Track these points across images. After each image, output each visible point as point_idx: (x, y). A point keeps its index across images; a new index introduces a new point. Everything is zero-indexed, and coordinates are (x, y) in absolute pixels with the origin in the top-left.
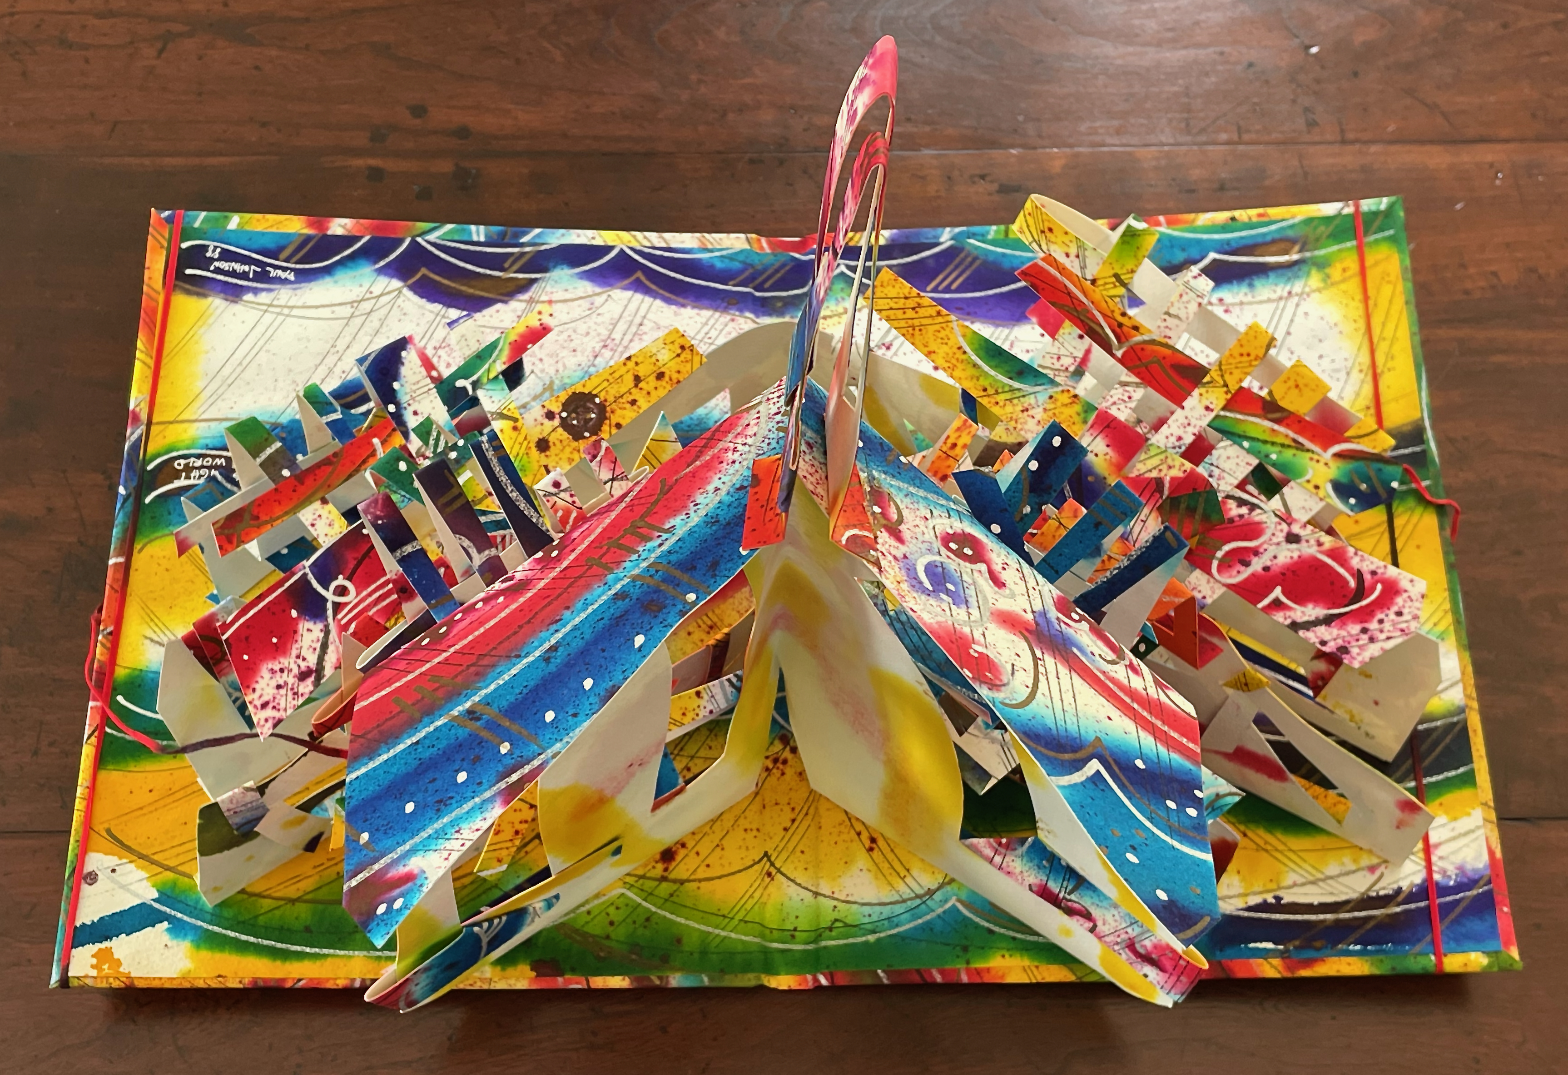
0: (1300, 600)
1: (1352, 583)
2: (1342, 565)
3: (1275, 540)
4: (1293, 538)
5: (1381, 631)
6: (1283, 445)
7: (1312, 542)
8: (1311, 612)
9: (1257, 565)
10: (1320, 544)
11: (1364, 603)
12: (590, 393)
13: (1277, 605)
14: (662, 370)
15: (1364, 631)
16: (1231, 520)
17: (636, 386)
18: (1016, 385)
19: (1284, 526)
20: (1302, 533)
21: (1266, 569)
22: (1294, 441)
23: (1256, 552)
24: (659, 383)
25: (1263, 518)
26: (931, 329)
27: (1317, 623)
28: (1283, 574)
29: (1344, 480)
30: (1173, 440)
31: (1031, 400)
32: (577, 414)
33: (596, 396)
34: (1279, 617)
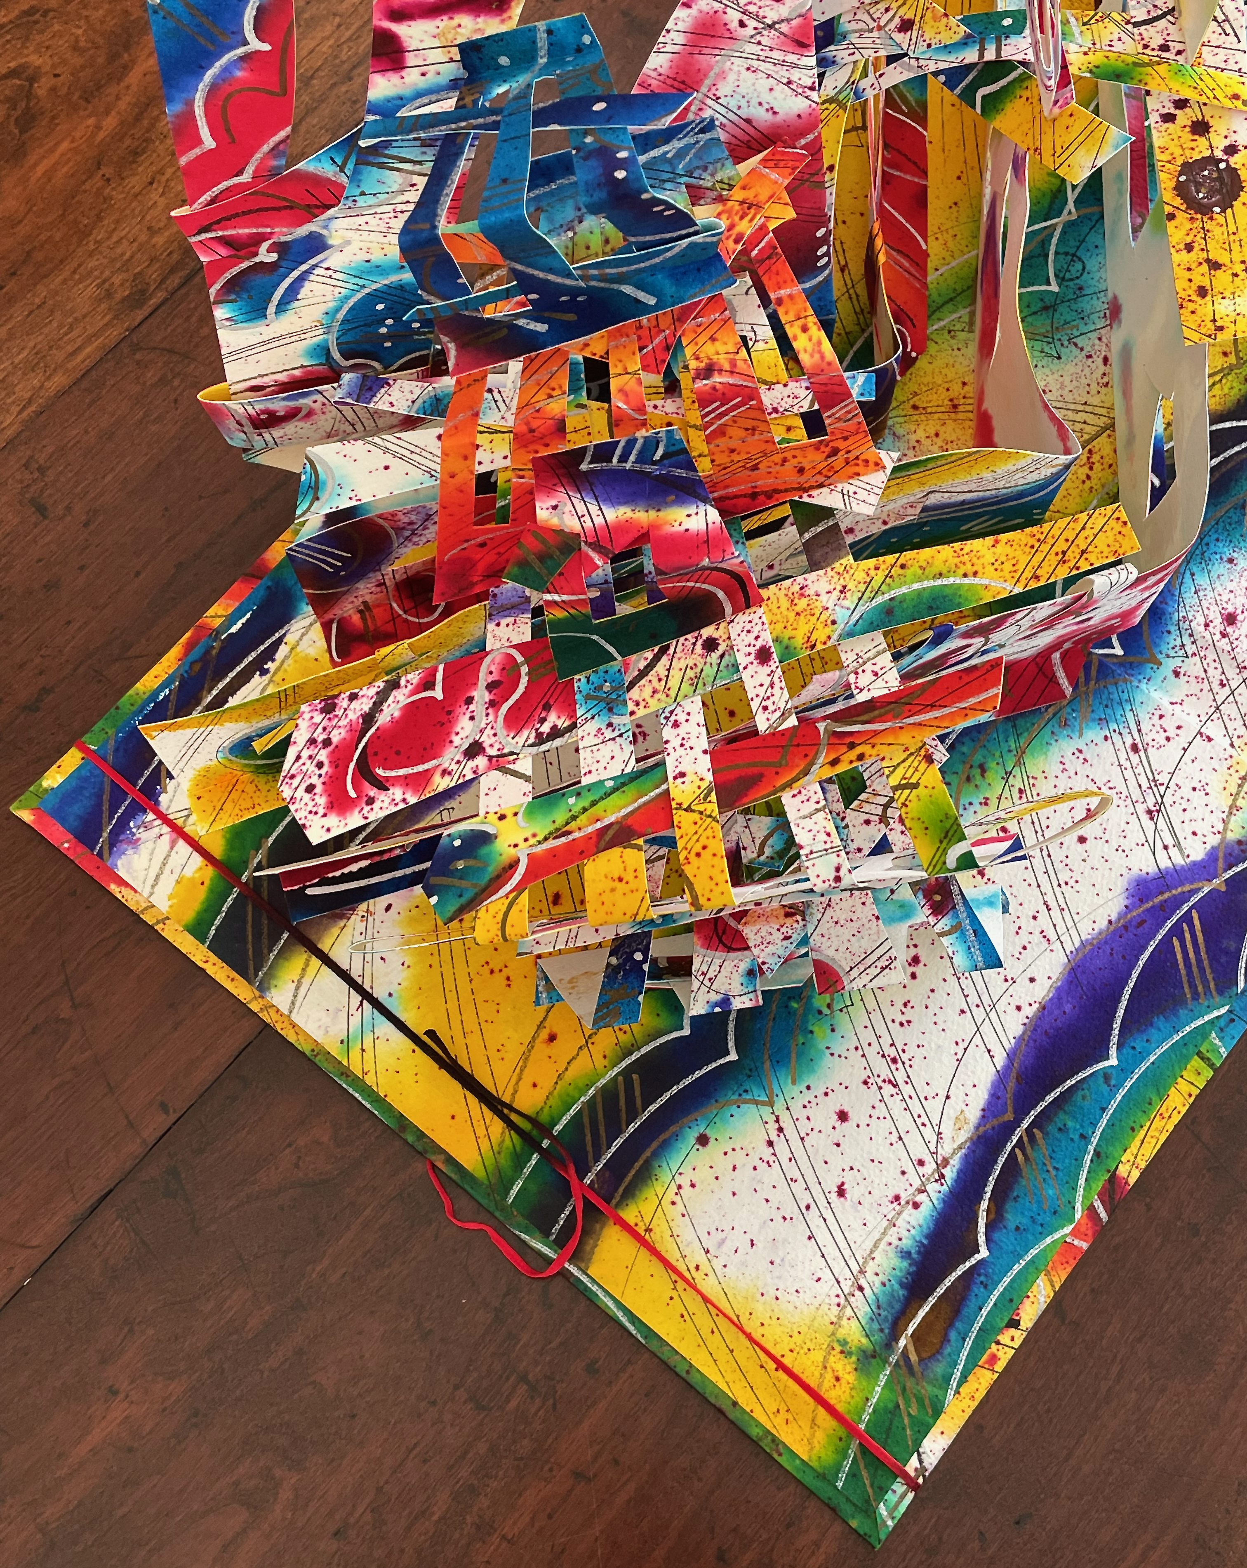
0: (411, 710)
1: (380, 772)
2: (406, 777)
3: (489, 731)
4: (474, 750)
5: (310, 757)
6: (574, 818)
7: (454, 767)
8: (391, 711)
9: (481, 695)
10: (445, 772)
11: (352, 765)
12: (1232, 206)
13: (428, 684)
14: (1209, 297)
15: (327, 742)
16: (547, 708)
17: (1208, 261)
18: (880, 599)
19: (493, 752)
20: (471, 764)
21: (470, 701)
22: (569, 833)
23: (494, 704)
24: (1195, 287)
25: (521, 740)
26: (1024, 560)
27: (377, 706)
28: (449, 713)
29: (484, 851)
30: (682, 718)
31: (850, 603)
32: (1214, 180)
33: (1223, 211)
34: (414, 677)
